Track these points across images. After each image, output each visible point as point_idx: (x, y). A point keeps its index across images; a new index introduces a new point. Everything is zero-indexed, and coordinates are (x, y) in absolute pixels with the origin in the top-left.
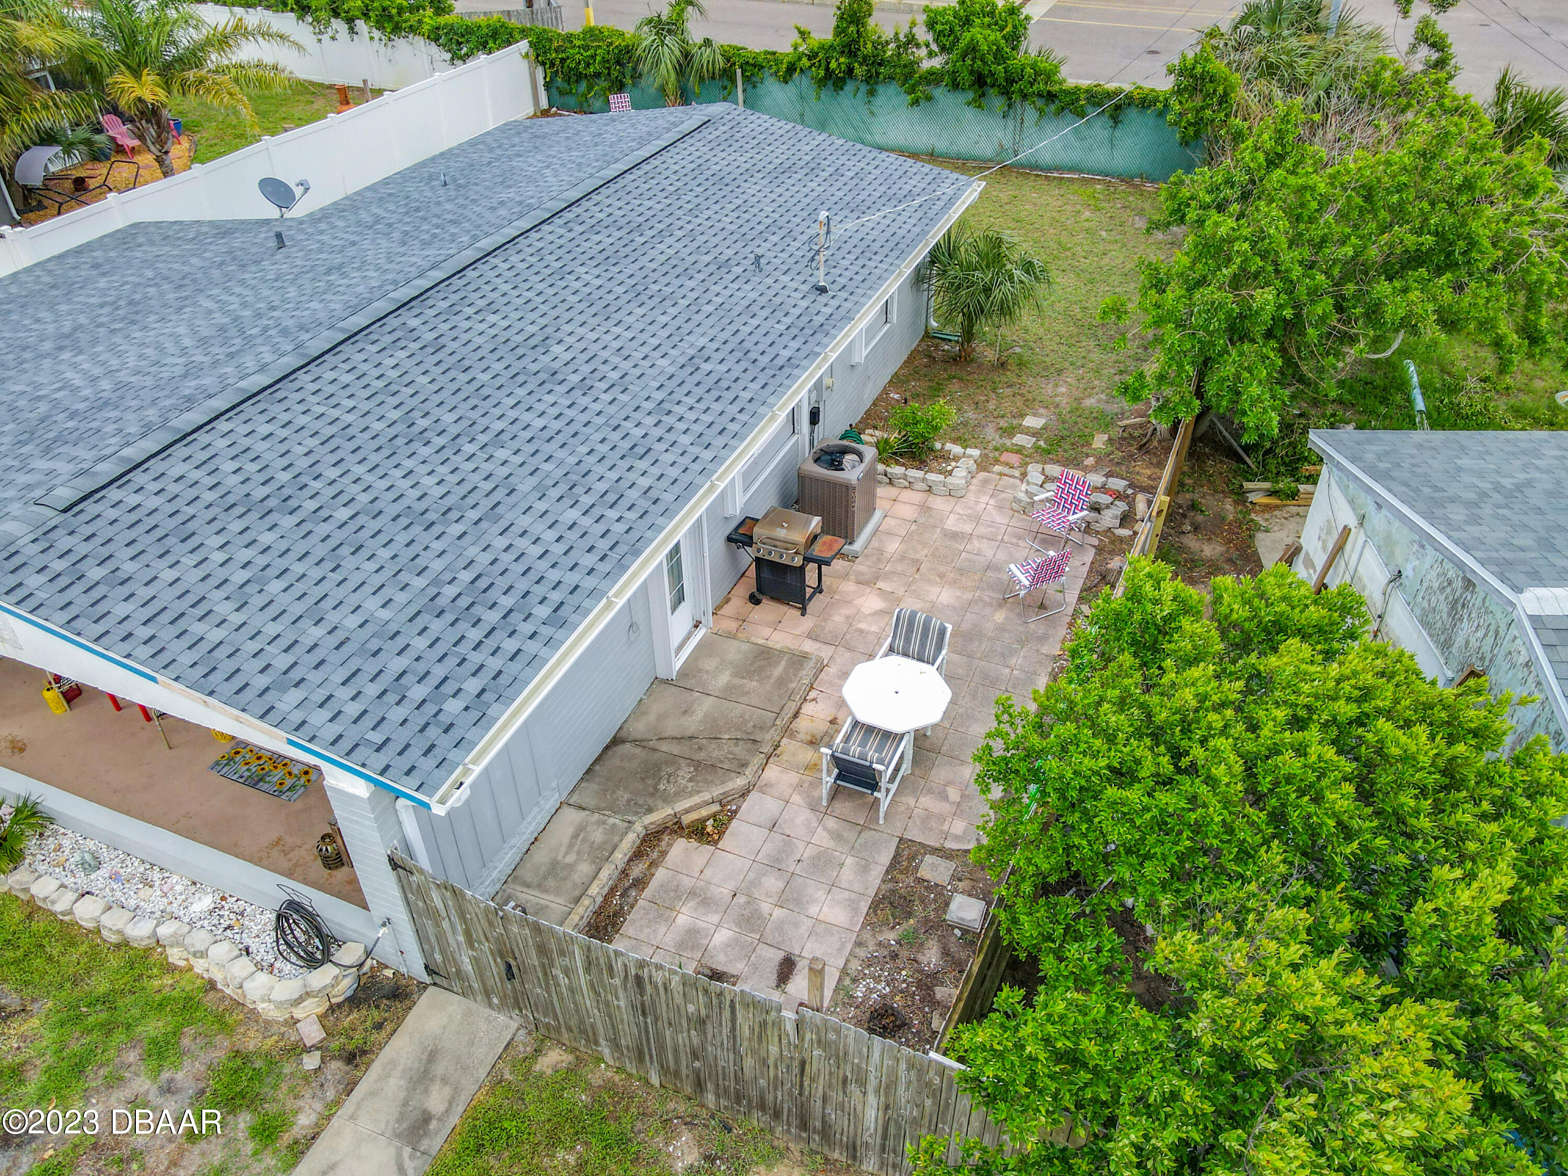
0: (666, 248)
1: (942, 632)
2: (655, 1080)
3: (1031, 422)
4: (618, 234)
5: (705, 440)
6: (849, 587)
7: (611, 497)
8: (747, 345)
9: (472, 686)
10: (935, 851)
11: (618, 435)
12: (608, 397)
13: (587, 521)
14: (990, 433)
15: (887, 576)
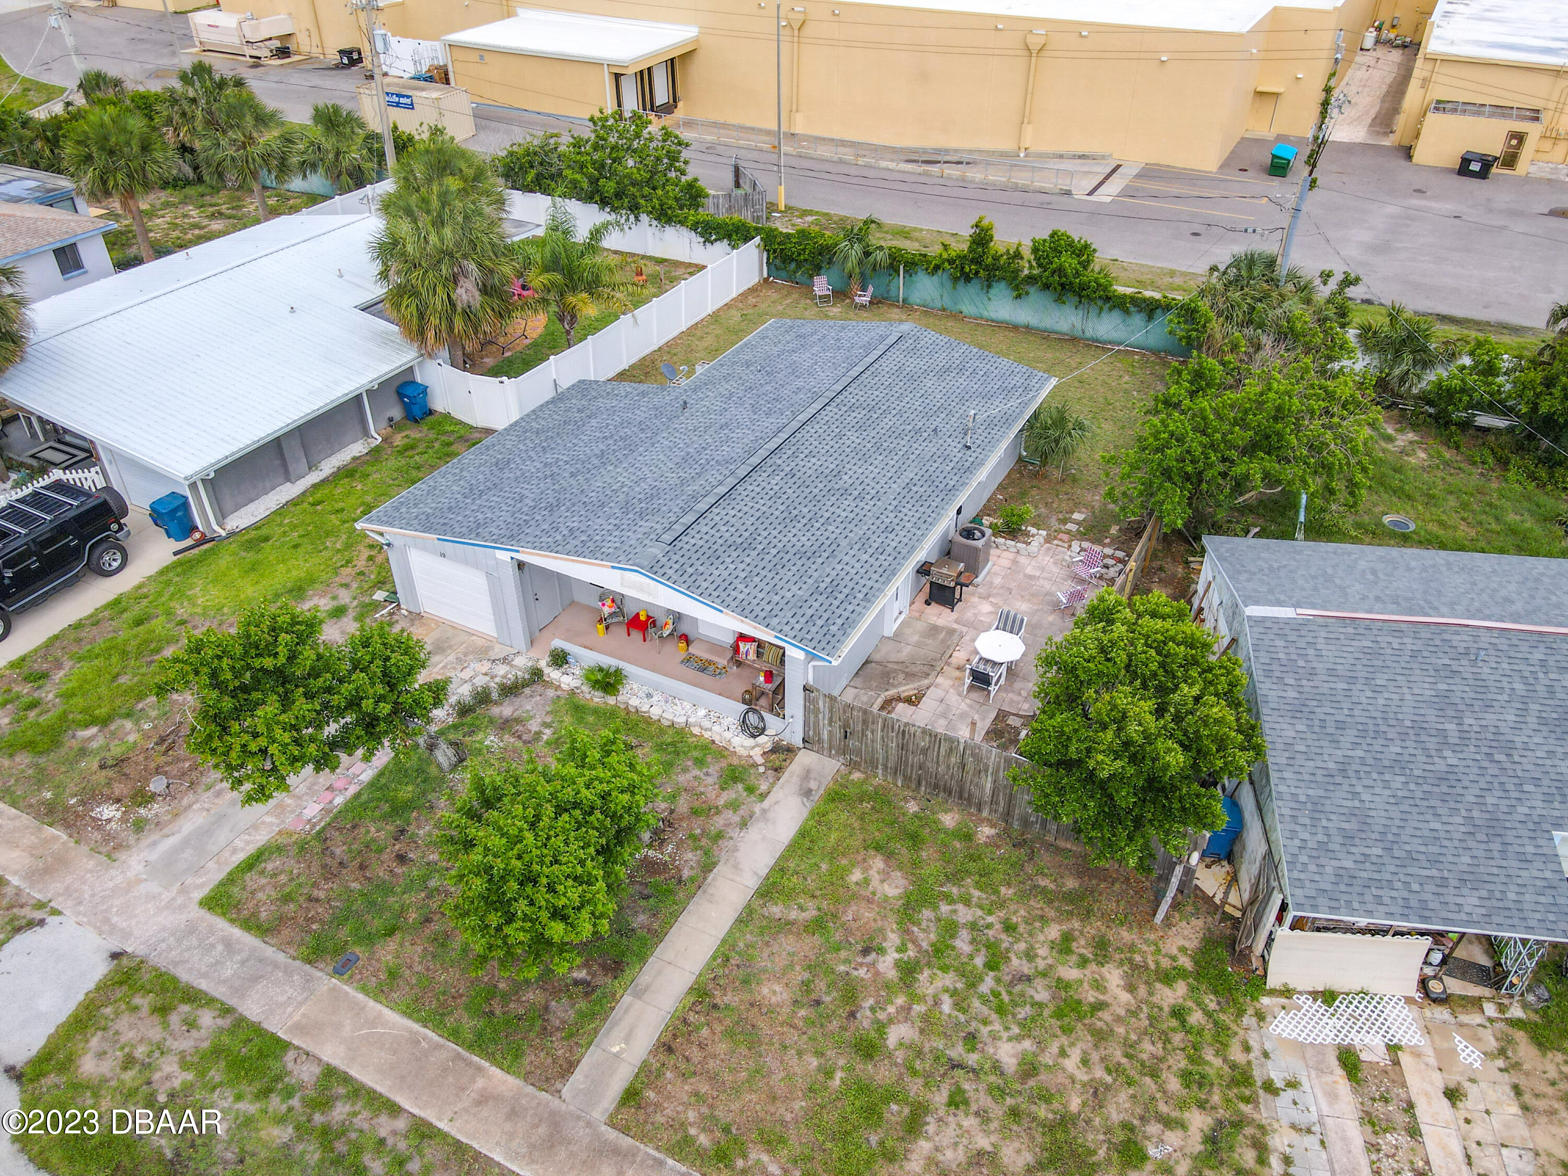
0: (888, 422)
1: (1022, 621)
2: (900, 784)
3: (1077, 516)
4: (864, 412)
5: (918, 525)
6: (975, 599)
7: (880, 550)
8: (933, 478)
9: (839, 622)
10: (1014, 715)
11: (879, 521)
12: (872, 503)
13: (872, 560)
14: (1053, 522)
15: (994, 596)
